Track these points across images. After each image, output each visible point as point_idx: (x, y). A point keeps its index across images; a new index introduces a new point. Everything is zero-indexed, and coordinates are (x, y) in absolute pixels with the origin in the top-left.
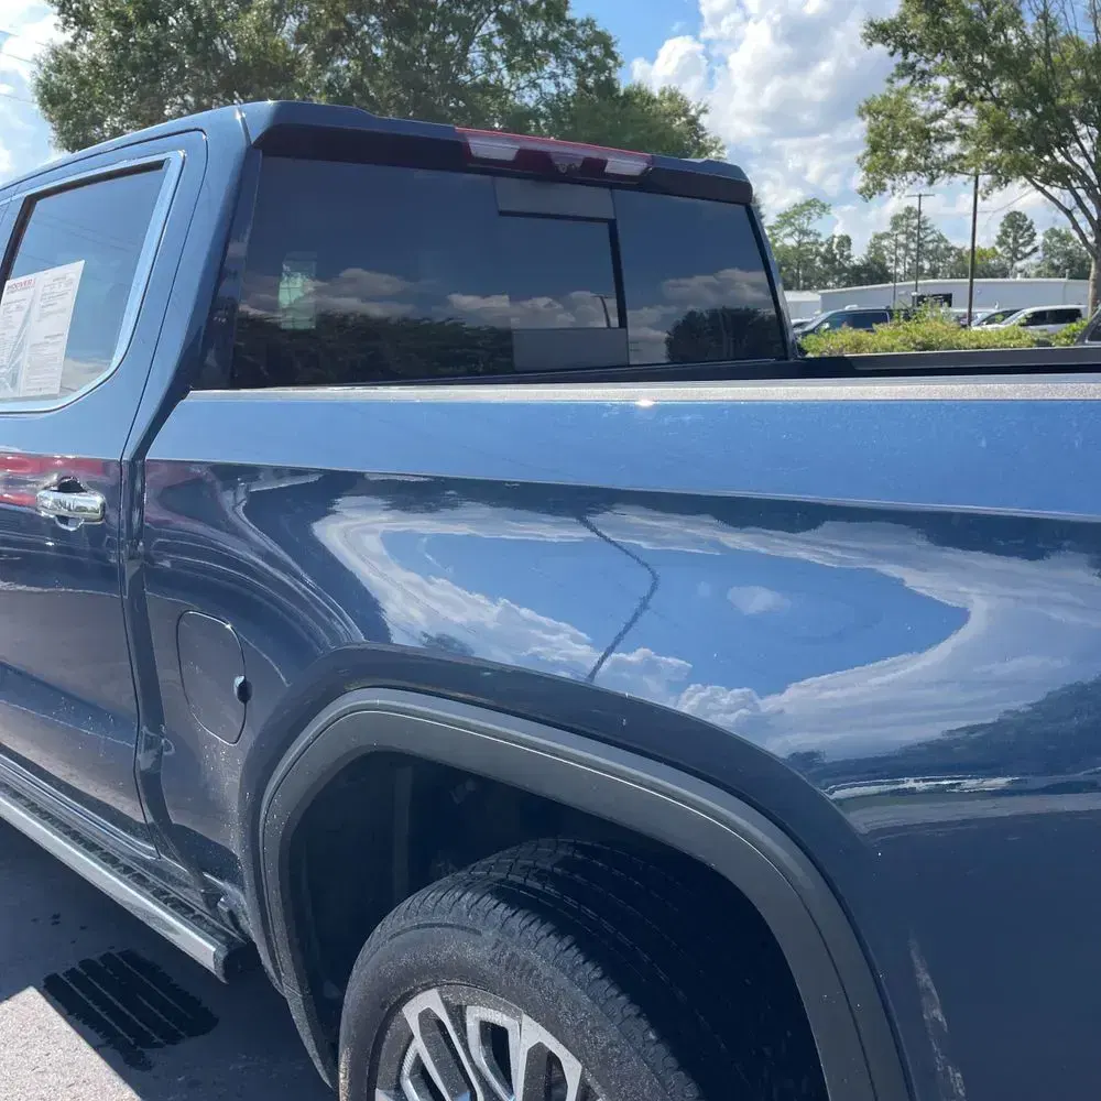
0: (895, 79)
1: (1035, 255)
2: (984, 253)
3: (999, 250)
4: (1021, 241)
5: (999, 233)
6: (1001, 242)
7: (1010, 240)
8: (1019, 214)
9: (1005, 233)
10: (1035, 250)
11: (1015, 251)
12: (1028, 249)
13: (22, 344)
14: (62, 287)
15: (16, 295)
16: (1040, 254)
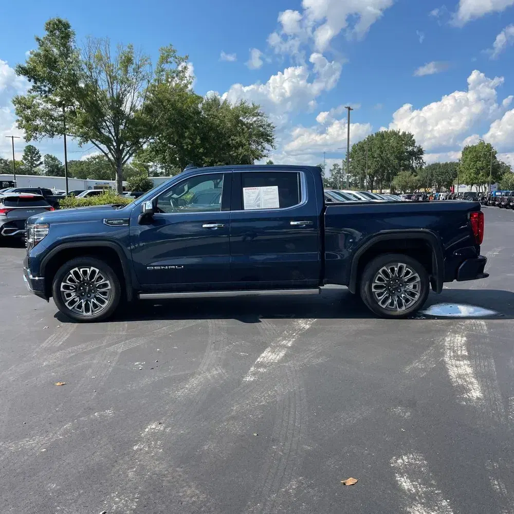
0: (32, 91)
1: (42, 165)
2: (18, 163)
3: (25, 162)
4: (35, 159)
5: (24, 154)
6: (25, 159)
7: (29, 158)
8: (33, 147)
9: (26, 154)
10: (41, 163)
11: (32, 163)
12: (39, 162)
13: (259, 200)
14: (271, 190)
15: (250, 190)
16: (44, 165)
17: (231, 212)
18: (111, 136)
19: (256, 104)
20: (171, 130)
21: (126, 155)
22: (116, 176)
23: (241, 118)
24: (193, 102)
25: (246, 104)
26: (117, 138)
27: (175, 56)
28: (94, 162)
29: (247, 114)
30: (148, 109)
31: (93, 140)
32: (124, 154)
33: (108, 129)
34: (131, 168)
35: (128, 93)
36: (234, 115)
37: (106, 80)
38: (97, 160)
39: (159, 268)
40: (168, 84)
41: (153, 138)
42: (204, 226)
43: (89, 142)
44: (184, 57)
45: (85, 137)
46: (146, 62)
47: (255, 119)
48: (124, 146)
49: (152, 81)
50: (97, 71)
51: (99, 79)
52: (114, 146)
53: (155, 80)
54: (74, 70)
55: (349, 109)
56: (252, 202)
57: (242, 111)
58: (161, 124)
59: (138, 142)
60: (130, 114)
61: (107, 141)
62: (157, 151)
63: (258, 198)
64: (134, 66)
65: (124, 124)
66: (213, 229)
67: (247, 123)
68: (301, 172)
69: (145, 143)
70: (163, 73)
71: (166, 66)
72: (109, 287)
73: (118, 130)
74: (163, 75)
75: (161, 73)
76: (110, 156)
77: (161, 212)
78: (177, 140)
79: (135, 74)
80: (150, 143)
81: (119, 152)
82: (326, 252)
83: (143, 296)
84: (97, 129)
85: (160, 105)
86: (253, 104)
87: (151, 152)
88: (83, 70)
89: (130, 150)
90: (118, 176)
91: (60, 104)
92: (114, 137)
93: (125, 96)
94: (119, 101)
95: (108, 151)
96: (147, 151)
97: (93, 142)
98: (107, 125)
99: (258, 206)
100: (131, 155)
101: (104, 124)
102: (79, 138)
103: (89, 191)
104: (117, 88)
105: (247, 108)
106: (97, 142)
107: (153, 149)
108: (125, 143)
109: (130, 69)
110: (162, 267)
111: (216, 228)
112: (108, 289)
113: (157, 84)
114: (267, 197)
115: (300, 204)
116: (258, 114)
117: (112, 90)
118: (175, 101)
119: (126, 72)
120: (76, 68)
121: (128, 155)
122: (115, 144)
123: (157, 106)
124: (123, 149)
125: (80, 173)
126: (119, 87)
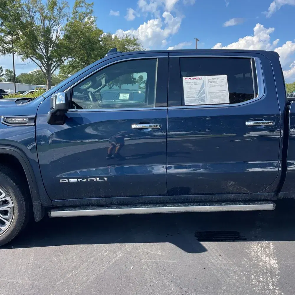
1: (3, 76)
10: (3, 74)
12: (2, 74)
13: (203, 93)
14: (219, 81)
15: (192, 81)
16: (5, 76)
17: (168, 108)
18: (43, 55)
19: (135, 38)
20: (82, 52)
21: (53, 68)
22: (47, 82)
23: (126, 47)
24: (96, 33)
25: (129, 37)
26: (47, 56)
27: (85, 2)
28: (36, 74)
29: (130, 44)
30: (67, 37)
31: (31, 57)
32: (52, 67)
33: (41, 50)
34: (58, 78)
35: (54, 26)
36: (122, 44)
37: (40, 18)
38: (37, 73)
39: (75, 180)
40: (81, 22)
41: (71, 58)
42: (134, 126)
43: (29, 58)
44: (91, 4)
45: (27, 55)
46: (65, 6)
47: (135, 47)
48: (52, 62)
49: (70, 19)
50: (34, 11)
51: (35, 16)
52: (45, 62)
53: (72, 18)
54: (18, 11)
55: (197, 40)
56: (195, 95)
57: (127, 42)
58: (76, 47)
59: (61, 59)
60: (55, 41)
61: (40, 58)
62: (73, 67)
63: (202, 91)
64: (58, 8)
65: (52, 47)
66: (145, 130)
67: (130, 50)
68: (255, 58)
69: (65, 60)
70: (77, 14)
71: (79, 10)
72: (11, 205)
73: (48, 51)
74: (77, 15)
75: (76, 14)
76: (43, 68)
77: (77, 108)
78: (86, 60)
79: (59, 13)
80: (69, 61)
81: (49, 66)
82: (288, 161)
83: (54, 214)
84: (34, 50)
85: (75, 35)
86: (134, 38)
87: (70, 67)
88: (24, 10)
89: (56, 64)
90: (48, 81)
91: (9, 33)
92: (45, 56)
93: (52, 28)
94: (48, 31)
95: (42, 65)
96: (67, 66)
97: (31, 59)
98: (40, 48)
99: (203, 100)
100: (56, 68)
101: (39, 47)
102: (22, 56)
103: (30, 91)
104: (47, 23)
105: (130, 40)
106: (34, 59)
107: (71, 65)
108: (52, 60)
109: (55, 10)
110: (79, 180)
111: (150, 130)
112: (10, 208)
113: (73, 21)
114: (214, 89)
115: (255, 99)
116: (136, 44)
117: (44, 24)
118: (85, 32)
119: (53, 12)
120: (19, 9)
121: (55, 68)
122: (46, 60)
123: (73, 35)
124: (51, 64)
125: (27, 80)
126: (48, 22)
